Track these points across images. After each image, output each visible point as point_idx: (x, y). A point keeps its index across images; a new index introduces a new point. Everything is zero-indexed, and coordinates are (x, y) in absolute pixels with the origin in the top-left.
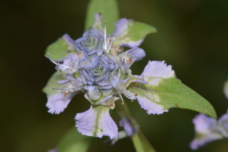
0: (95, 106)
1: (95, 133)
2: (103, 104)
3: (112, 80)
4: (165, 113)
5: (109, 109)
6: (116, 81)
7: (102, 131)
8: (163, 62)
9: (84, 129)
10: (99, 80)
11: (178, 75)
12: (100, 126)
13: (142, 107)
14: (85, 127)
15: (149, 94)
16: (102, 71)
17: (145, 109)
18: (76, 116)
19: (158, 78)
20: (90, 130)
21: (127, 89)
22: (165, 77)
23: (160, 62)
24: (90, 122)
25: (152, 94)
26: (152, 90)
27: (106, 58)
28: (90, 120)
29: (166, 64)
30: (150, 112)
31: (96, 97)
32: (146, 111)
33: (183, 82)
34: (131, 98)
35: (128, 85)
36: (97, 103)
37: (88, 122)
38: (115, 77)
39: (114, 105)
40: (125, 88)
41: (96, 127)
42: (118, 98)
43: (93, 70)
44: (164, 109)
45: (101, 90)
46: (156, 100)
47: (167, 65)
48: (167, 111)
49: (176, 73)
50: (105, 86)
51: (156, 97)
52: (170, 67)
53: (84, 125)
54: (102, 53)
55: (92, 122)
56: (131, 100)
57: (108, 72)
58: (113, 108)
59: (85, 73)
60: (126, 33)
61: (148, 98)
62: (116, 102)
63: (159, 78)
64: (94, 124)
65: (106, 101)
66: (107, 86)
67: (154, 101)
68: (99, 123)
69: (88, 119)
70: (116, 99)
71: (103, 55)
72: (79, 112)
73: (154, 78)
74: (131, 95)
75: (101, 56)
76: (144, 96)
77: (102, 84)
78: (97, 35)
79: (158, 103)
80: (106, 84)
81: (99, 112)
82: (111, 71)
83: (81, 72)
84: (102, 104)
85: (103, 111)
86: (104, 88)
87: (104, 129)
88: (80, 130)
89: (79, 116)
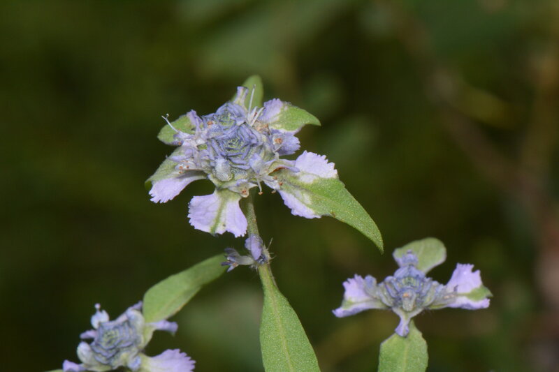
0: (220, 190)
1: (214, 229)
2: (233, 189)
3: (252, 158)
4: (315, 219)
5: (239, 199)
6: (256, 161)
7: (224, 225)
8: (324, 156)
9: (199, 221)
10: (234, 154)
11: (342, 176)
12: (222, 219)
13: (286, 204)
14: (201, 218)
15: (298, 192)
16: (239, 144)
17: (290, 207)
18: (192, 200)
19: (313, 174)
20: (208, 224)
21: (270, 174)
22: (322, 176)
23: (319, 156)
24: (209, 212)
25: (302, 193)
26: (302, 189)
27: (247, 130)
28: (210, 209)
29: (327, 160)
30: (295, 213)
31: (226, 177)
32: (291, 210)
33: (346, 187)
34: (274, 188)
35: (271, 171)
36: (225, 186)
37: (207, 211)
38: (256, 155)
39: (248, 193)
40: (267, 174)
41: (218, 220)
42: (255, 185)
43: (226, 141)
44: (316, 214)
45: (233, 169)
46: (305, 201)
47: (329, 162)
48: (319, 217)
49: (339, 173)
50: (239, 164)
51: (307, 198)
52: (332, 165)
53: (201, 215)
54: (243, 122)
55: (213, 212)
56: (273, 190)
57: (248, 147)
58: (245, 196)
59: (215, 145)
60: (277, 118)
61: (295, 196)
62: (251, 190)
63: (316, 175)
64: (215, 214)
65: (238, 186)
66: (243, 164)
67: (303, 202)
68: (222, 215)
69: (208, 207)
70: (253, 185)
71: (244, 126)
72: (196, 195)
73: (309, 174)
74: (274, 185)
75: (240, 126)
76: (291, 192)
77: (237, 161)
78: (237, 112)
79: (308, 205)
80: (242, 162)
81: (225, 199)
82: (253, 145)
83: (209, 143)
84: (231, 189)
85: (230, 200)
86: (238, 166)
87: (228, 223)
88: (193, 222)
89: (196, 200)
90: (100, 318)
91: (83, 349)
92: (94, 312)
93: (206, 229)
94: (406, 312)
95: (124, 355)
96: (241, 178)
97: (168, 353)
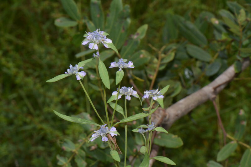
0: (94, 42)
6: (100, 38)
11: (113, 43)
13: (104, 45)
16: (97, 36)
19: (108, 42)
22: (110, 42)
23: (109, 39)
27: (99, 34)
30: (105, 47)
31: (95, 40)
35: (102, 40)
39: (98, 43)
41: (93, 47)
42: (100, 42)
44: (109, 48)
45: (96, 39)
47: (111, 40)
51: (107, 45)
53: (91, 46)
57: (99, 36)
59: (94, 36)
60: (103, 33)
74: (103, 42)
80: (98, 38)
81: (95, 44)
87: (95, 48)
88: (89, 47)
89: (90, 44)
90: (71, 66)
91: (68, 70)
92: (70, 65)
93: (92, 48)
94: (121, 67)
95: (75, 71)
96: (97, 41)
97: (82, 72)
